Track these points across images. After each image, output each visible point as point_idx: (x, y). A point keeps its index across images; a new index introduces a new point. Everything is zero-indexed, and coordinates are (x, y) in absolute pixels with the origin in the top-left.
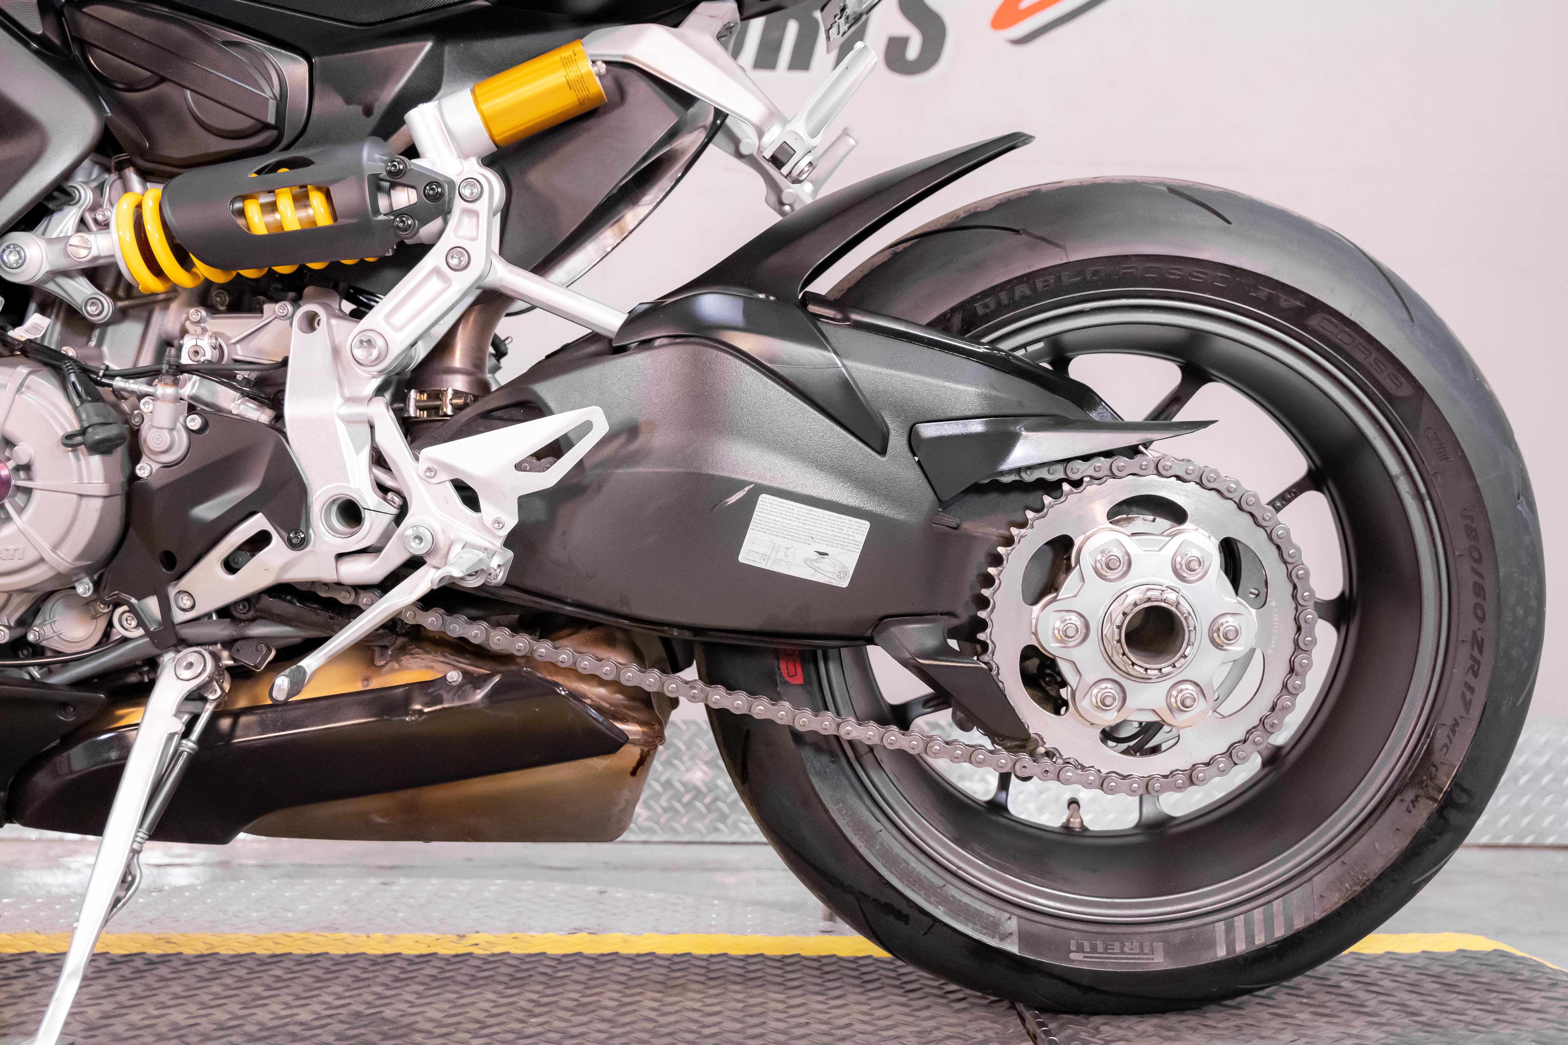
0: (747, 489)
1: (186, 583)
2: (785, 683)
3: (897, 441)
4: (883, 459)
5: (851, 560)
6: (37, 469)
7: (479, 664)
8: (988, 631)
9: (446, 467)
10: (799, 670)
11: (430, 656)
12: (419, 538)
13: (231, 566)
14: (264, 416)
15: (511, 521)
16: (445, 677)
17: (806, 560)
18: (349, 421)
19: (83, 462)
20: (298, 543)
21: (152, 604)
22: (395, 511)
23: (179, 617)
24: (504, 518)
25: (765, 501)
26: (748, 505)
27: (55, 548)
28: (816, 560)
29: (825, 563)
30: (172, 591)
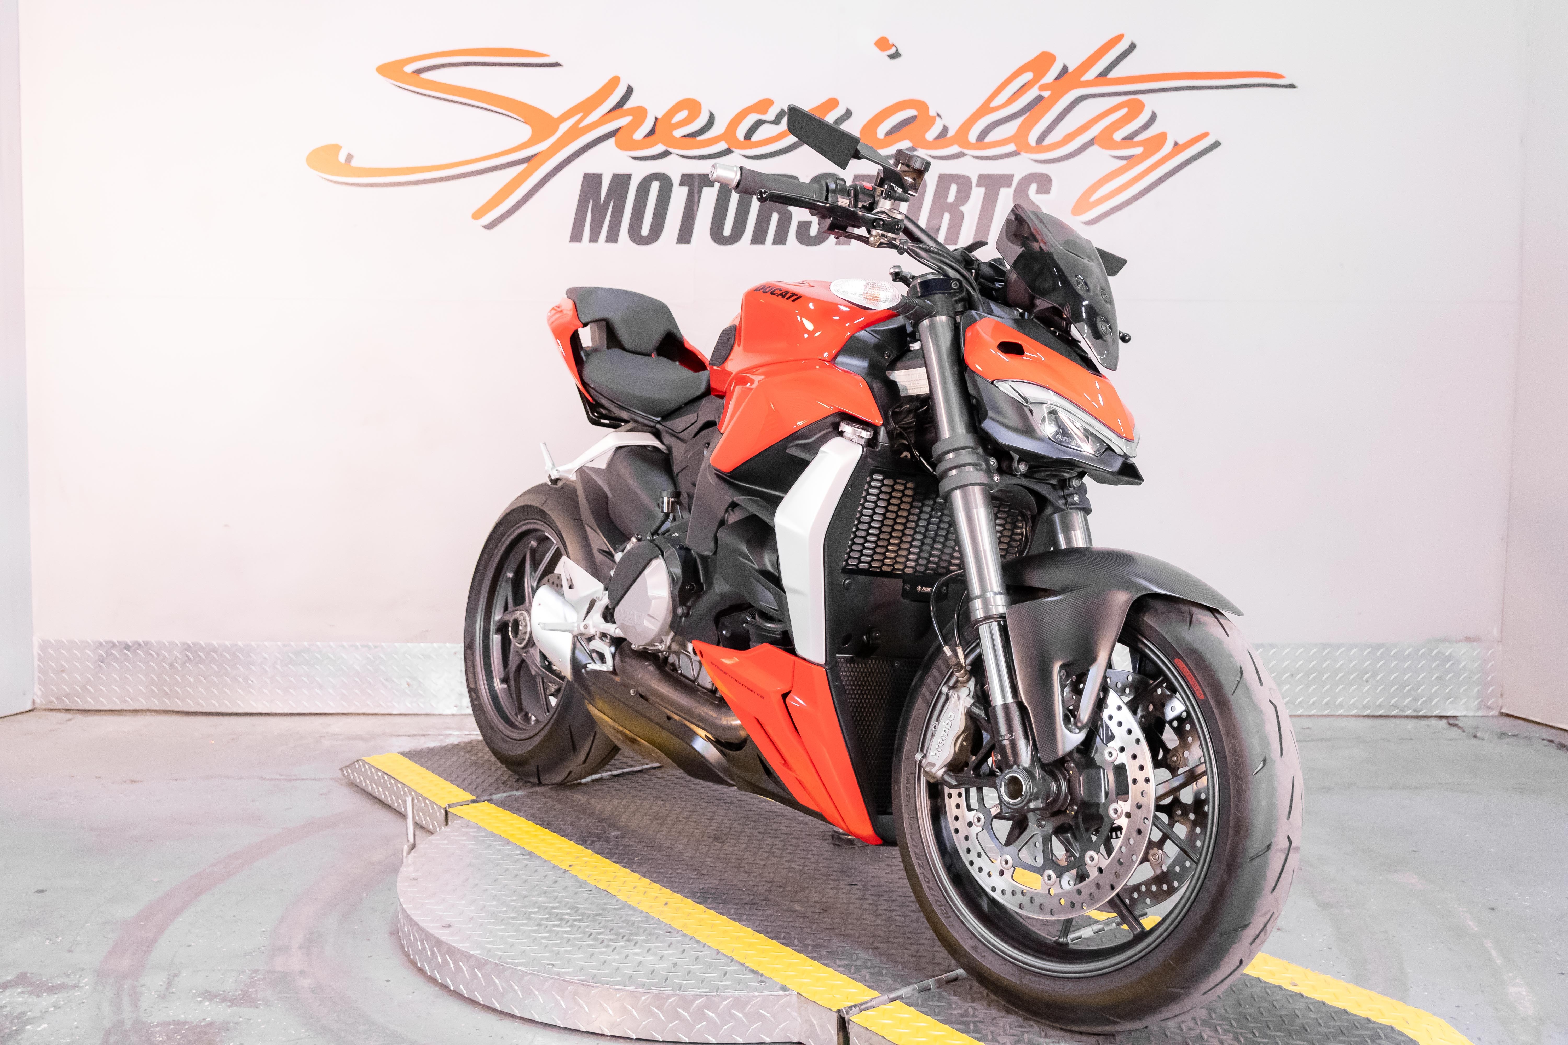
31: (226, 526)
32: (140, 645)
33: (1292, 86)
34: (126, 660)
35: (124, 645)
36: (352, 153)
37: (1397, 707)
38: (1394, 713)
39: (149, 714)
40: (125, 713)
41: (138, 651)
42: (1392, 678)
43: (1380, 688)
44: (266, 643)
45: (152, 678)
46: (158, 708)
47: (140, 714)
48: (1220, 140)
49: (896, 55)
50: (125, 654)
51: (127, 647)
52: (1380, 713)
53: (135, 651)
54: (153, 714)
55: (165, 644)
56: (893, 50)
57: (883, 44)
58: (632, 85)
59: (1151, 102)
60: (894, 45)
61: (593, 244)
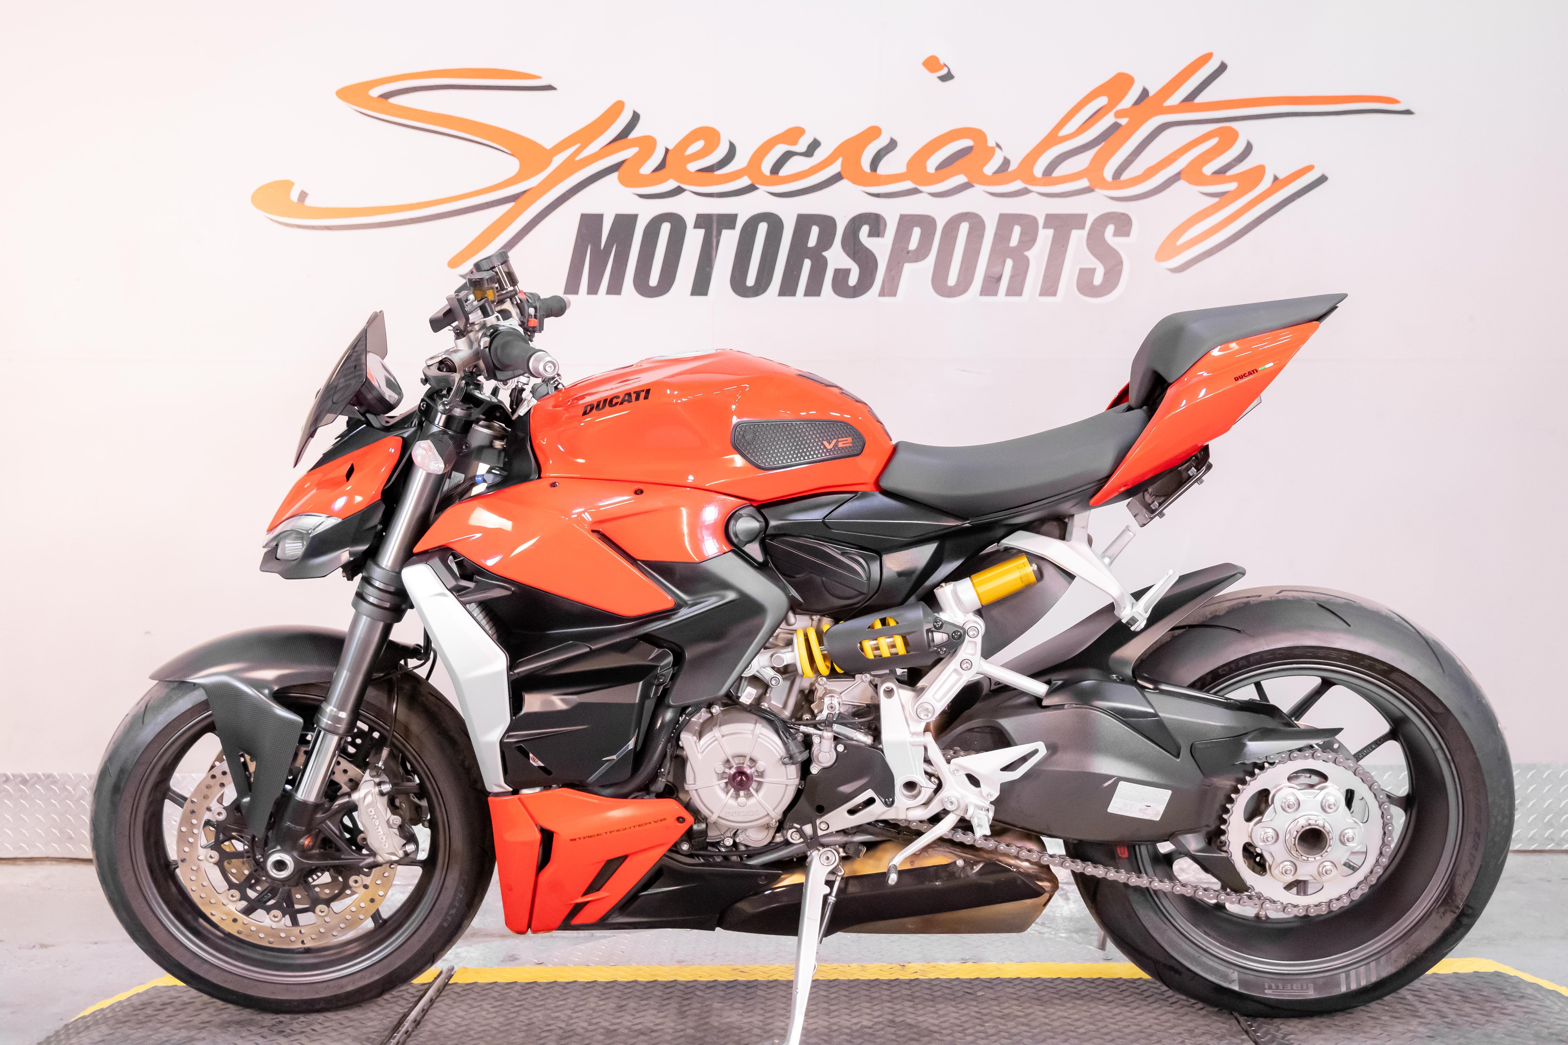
0: (1113, 779)
1: (825, 818)
2: (1120, 858)
3: (1185, 752)
4: (1178, 760)
5: (1161, 809)
6: (766, 774)
7: (966, 851)
8: (1226, 835)
9: (964, 768)
10: (1126, 850)
11: (941, 849)
12: (952, 803)
13: (852, 812)
14: (868, 740)
15: (996, 794)
16: (955, 862)
17: (1140, 810)
18: (914, 745)
19: (788, 769)
20: (890, 804)
21: (808, 829)
22: (935, 787)
23: (820, 833)
24: (992, 792)
25: (1122, 784)
26: (1114, 786)
27: (774, 810)
28: (1145, 809)
29: (1149, 810)
30: (818, 822)
31: (147, 633)
32: (39, 777)
33: (1408, 112)
34: (21, 797)
35: (20, 779)
36: (306, 190)
37: (1552, 840)
38: (1548, 847)
39: (48, 862)
40: (19, 862)
41: (37, 786)
42: (1545, 806)
43: (1532, 818)
44: (193, 775)
45: (54, 819)
46: (60, 856)
47: (37, 862)
48: (1327, 174)
50: (21, 790)
51: (24, 781)
52: (1532, 848)
53: (33, 785)
54: (54, 862)
55: (70, 777)
56: (944, 71)
57: (932, 64)
58: (638, 111)
59: (1246, 131)
60: (945, 65)
61: (592, 297)
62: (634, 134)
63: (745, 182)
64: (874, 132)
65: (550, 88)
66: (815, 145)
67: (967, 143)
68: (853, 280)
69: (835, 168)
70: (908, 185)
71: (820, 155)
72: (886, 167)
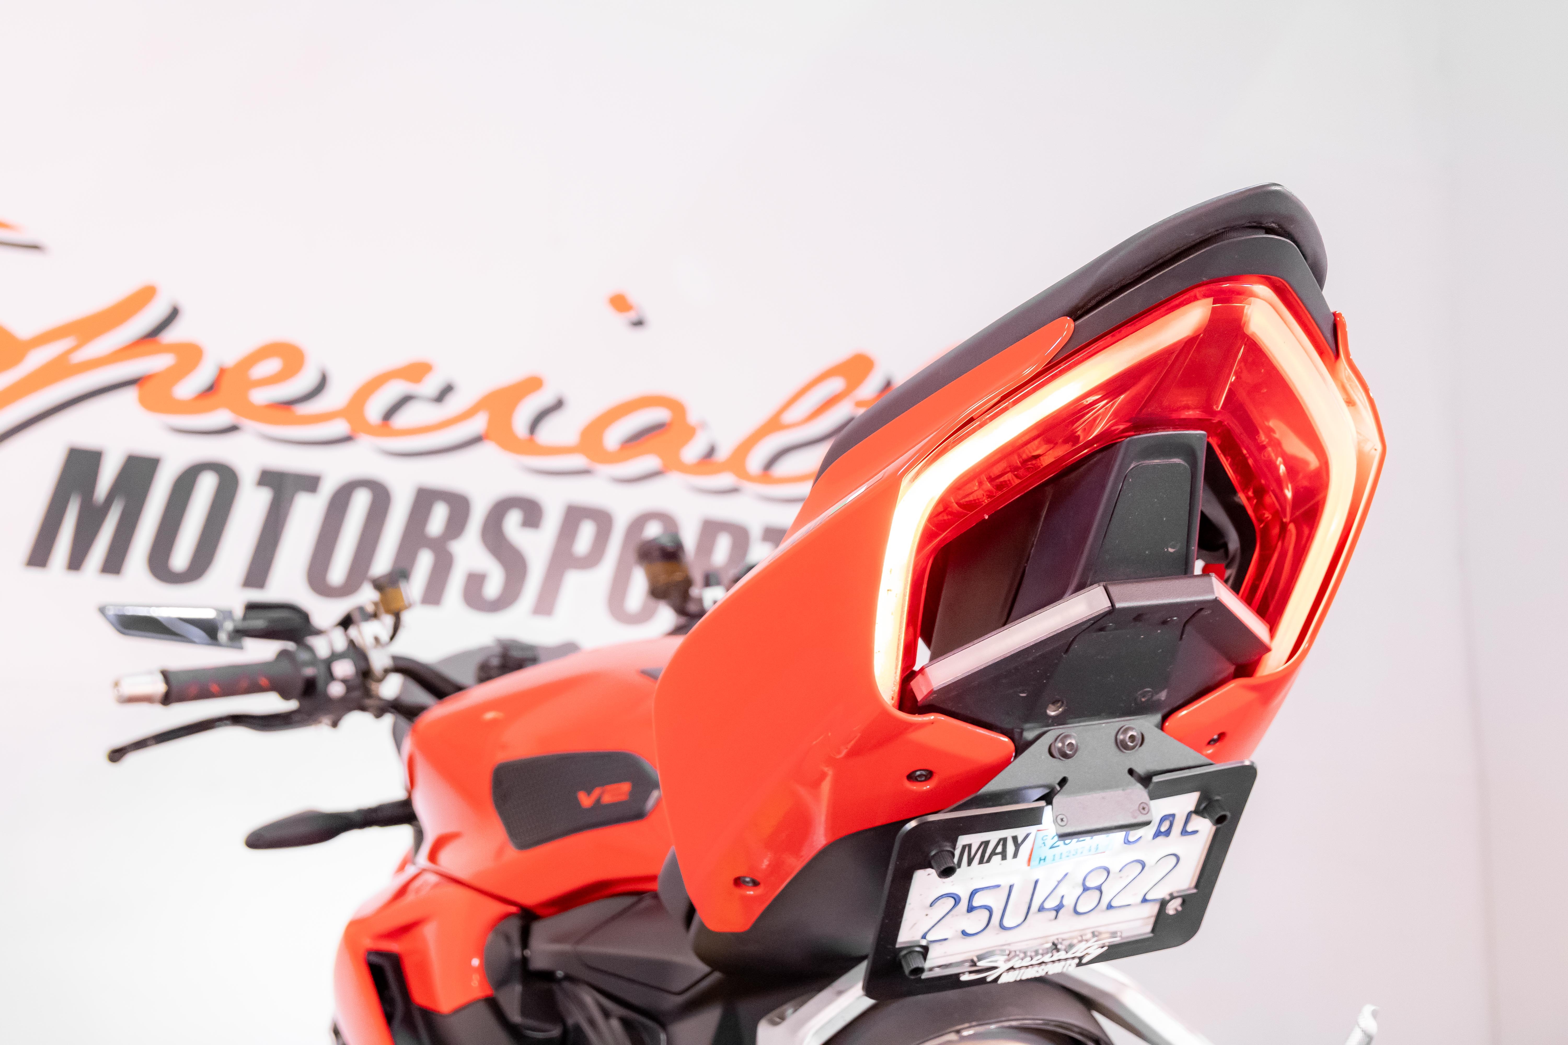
49: (639, 323)
56: (632, 315)
57: (619, 302)
58: (179, 303)
60: (636, 307)
61: (73, 576)
62: (171, 336)
63: (339, 428)
64: (533, 384)
65: (35, 247)
66: (446, 391)
67: (659, 415)
68: (493, 588)
69: (478, 424)
70: (577, 461)
71: (455, 405)
72: (548, 433)
